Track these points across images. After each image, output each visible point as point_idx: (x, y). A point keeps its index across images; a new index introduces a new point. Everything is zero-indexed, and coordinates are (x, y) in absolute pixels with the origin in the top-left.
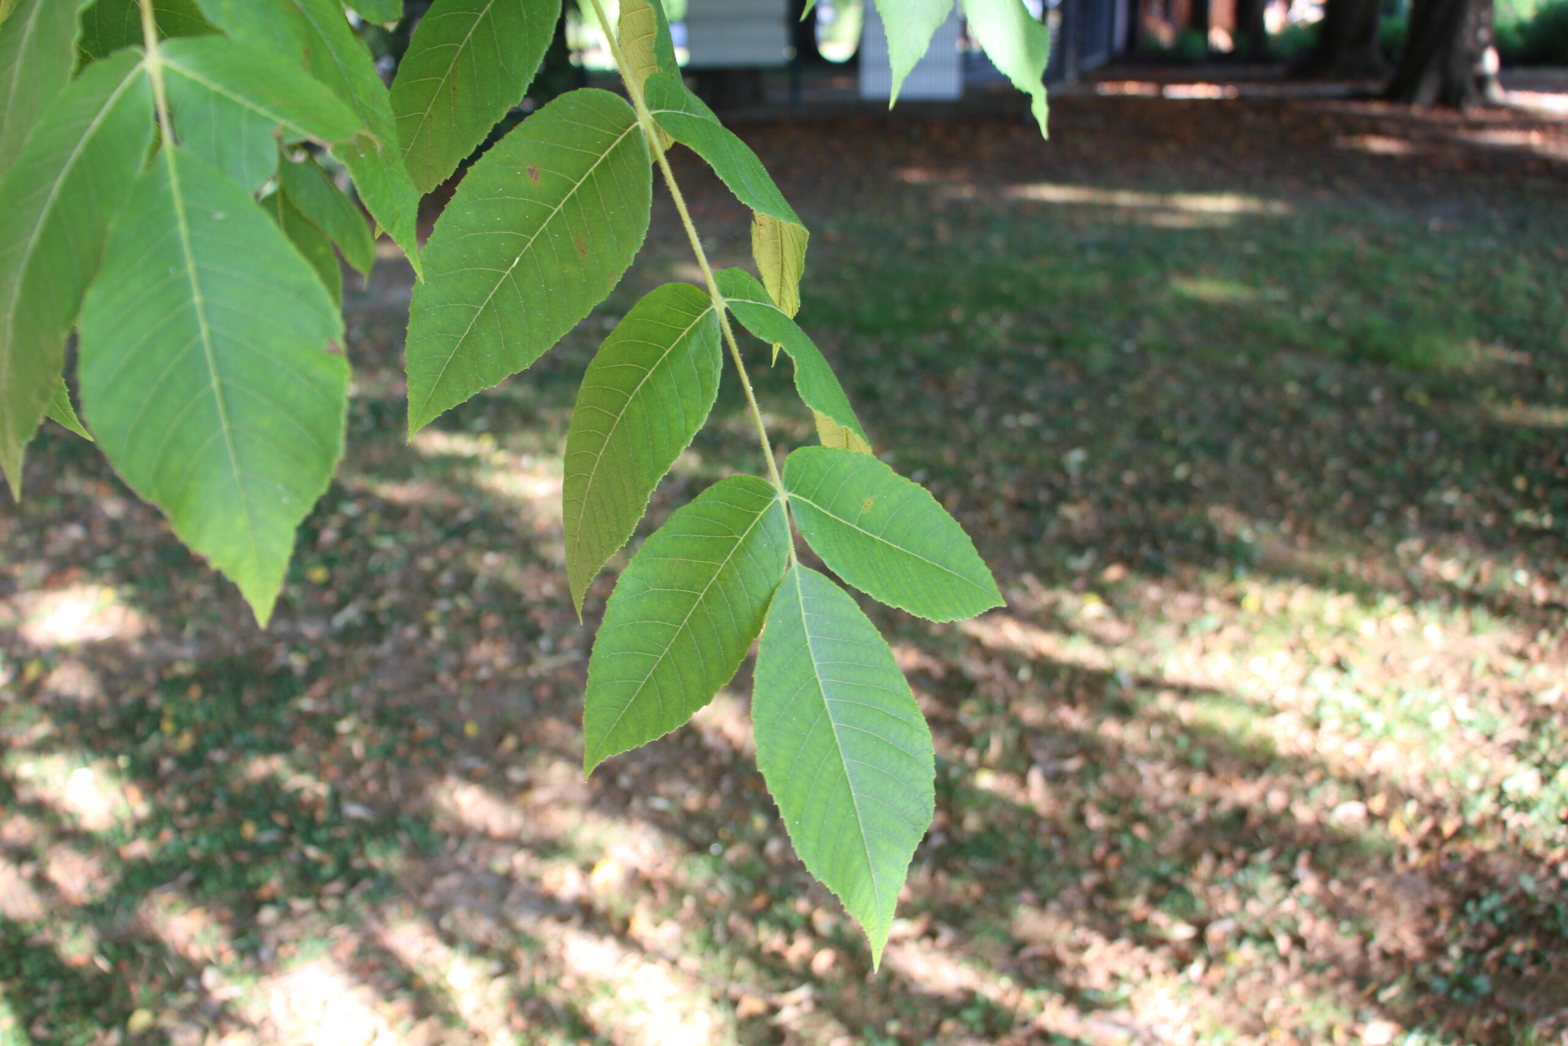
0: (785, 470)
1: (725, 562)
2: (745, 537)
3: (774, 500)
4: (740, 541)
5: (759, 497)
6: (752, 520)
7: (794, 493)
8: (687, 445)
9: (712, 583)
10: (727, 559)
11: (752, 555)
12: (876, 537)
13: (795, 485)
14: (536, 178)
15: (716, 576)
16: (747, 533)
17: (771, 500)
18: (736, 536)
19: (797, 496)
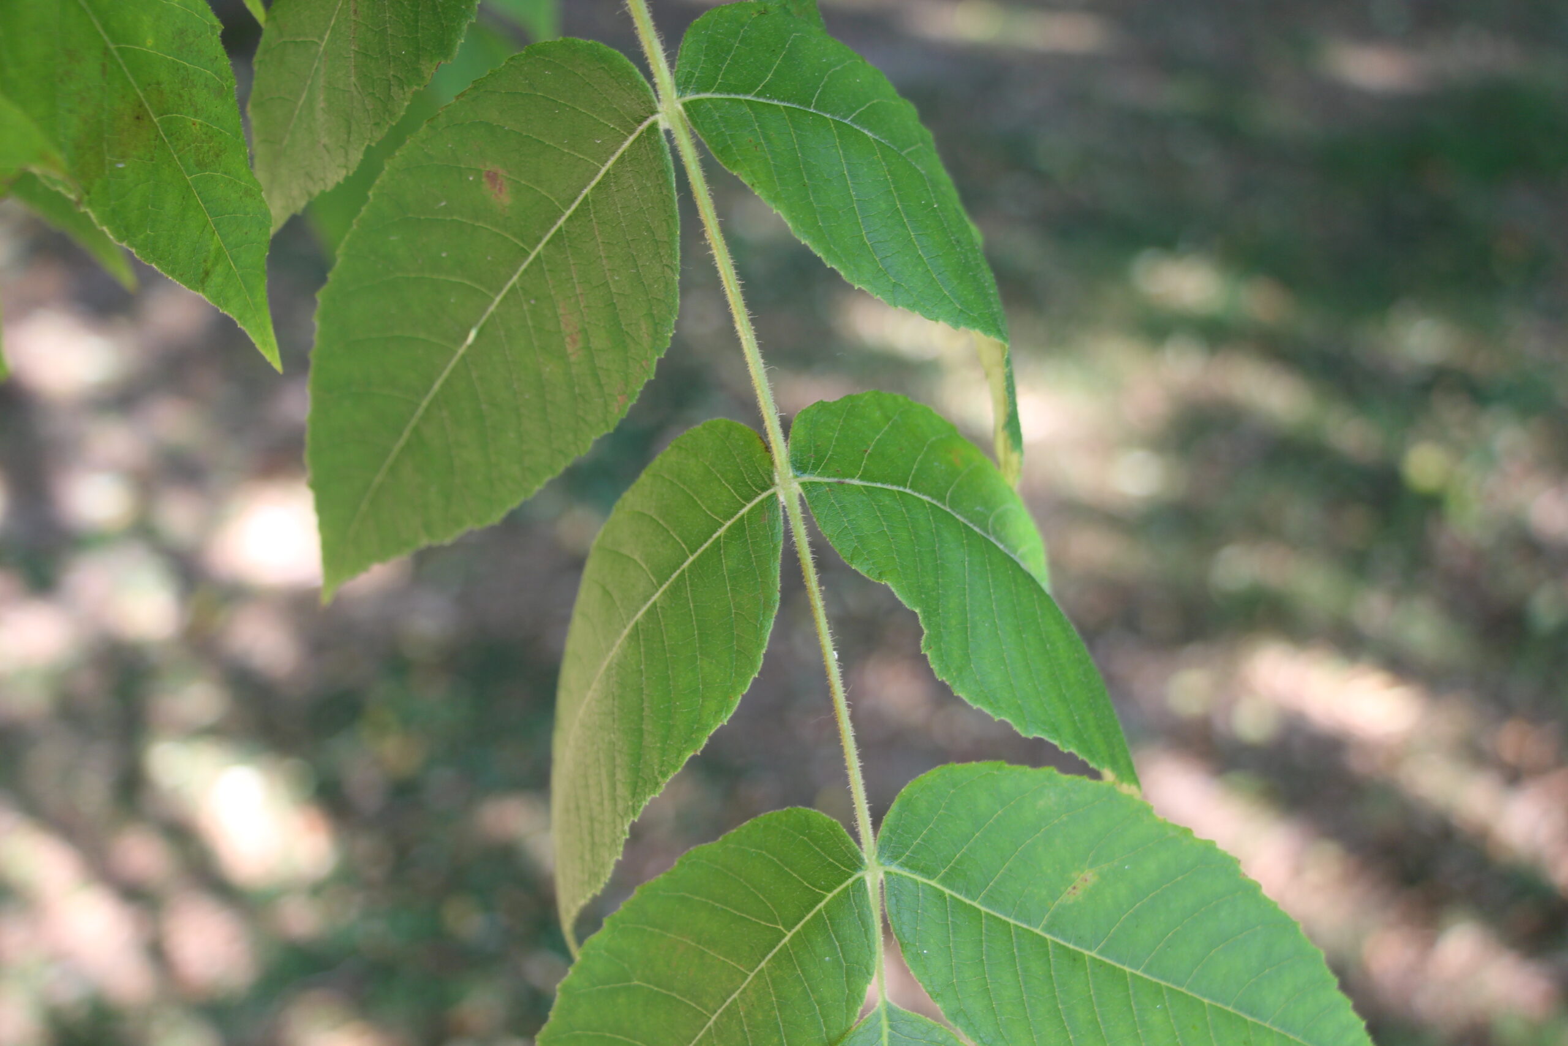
0: (889, 818)
1: (757, 970)
2: (794, 934)
3: (856, 876)
4: (786, 940)
5: (831, 864)
6: (813, 906)
7: (903, 865)
8: (696, 750)
9: (731, 1003)
10: (760, 967)
11: (802, 971)
12: (1086, 952)
13: (907, 847)
14: (500, 189)
15: (738, 992)
16: (798, 927)
17: (850, 876)
18: (780, 927)
19: (905, 873)
